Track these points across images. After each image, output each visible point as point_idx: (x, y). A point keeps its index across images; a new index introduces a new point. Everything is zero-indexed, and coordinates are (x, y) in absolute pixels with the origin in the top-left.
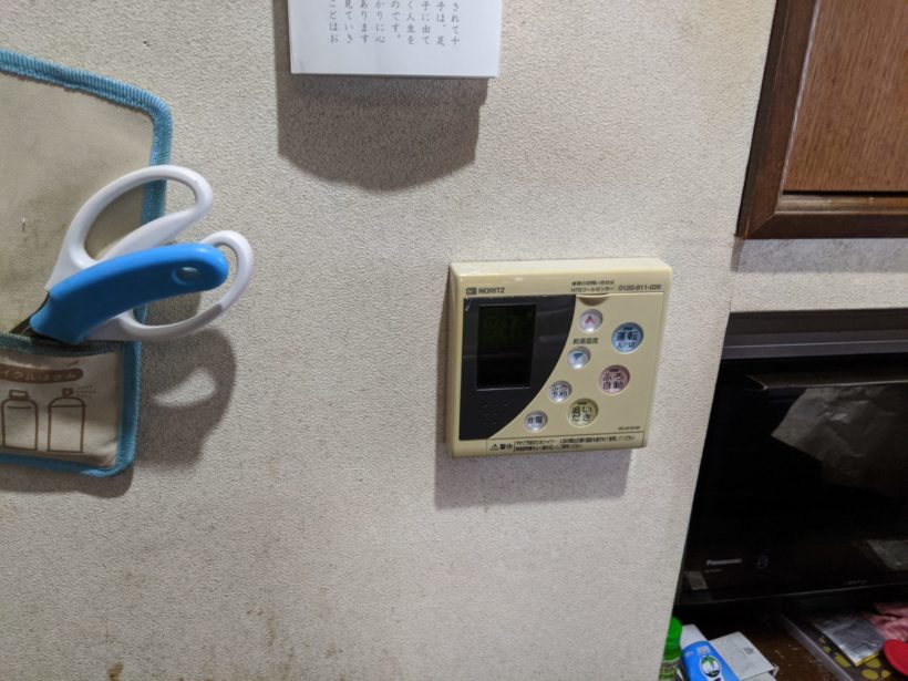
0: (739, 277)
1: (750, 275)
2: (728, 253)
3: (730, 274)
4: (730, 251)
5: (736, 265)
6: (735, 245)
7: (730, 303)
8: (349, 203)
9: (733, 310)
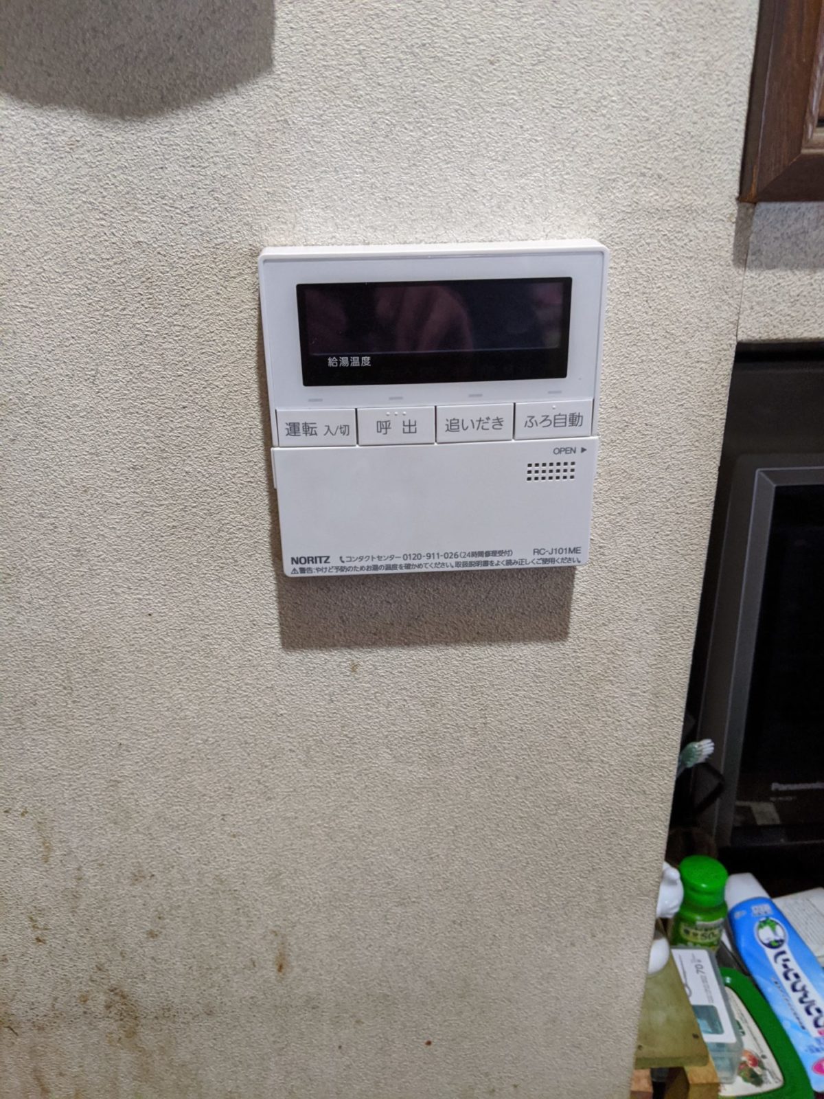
0: (750, 278)
1: (769, 274)
2: (727, 232)
3: (733, 271)
4: (732, 230)
5: (744, 255)
6: (739, 218)
7: (737, 324)
8: (73, 145)
9: (742, 337)
